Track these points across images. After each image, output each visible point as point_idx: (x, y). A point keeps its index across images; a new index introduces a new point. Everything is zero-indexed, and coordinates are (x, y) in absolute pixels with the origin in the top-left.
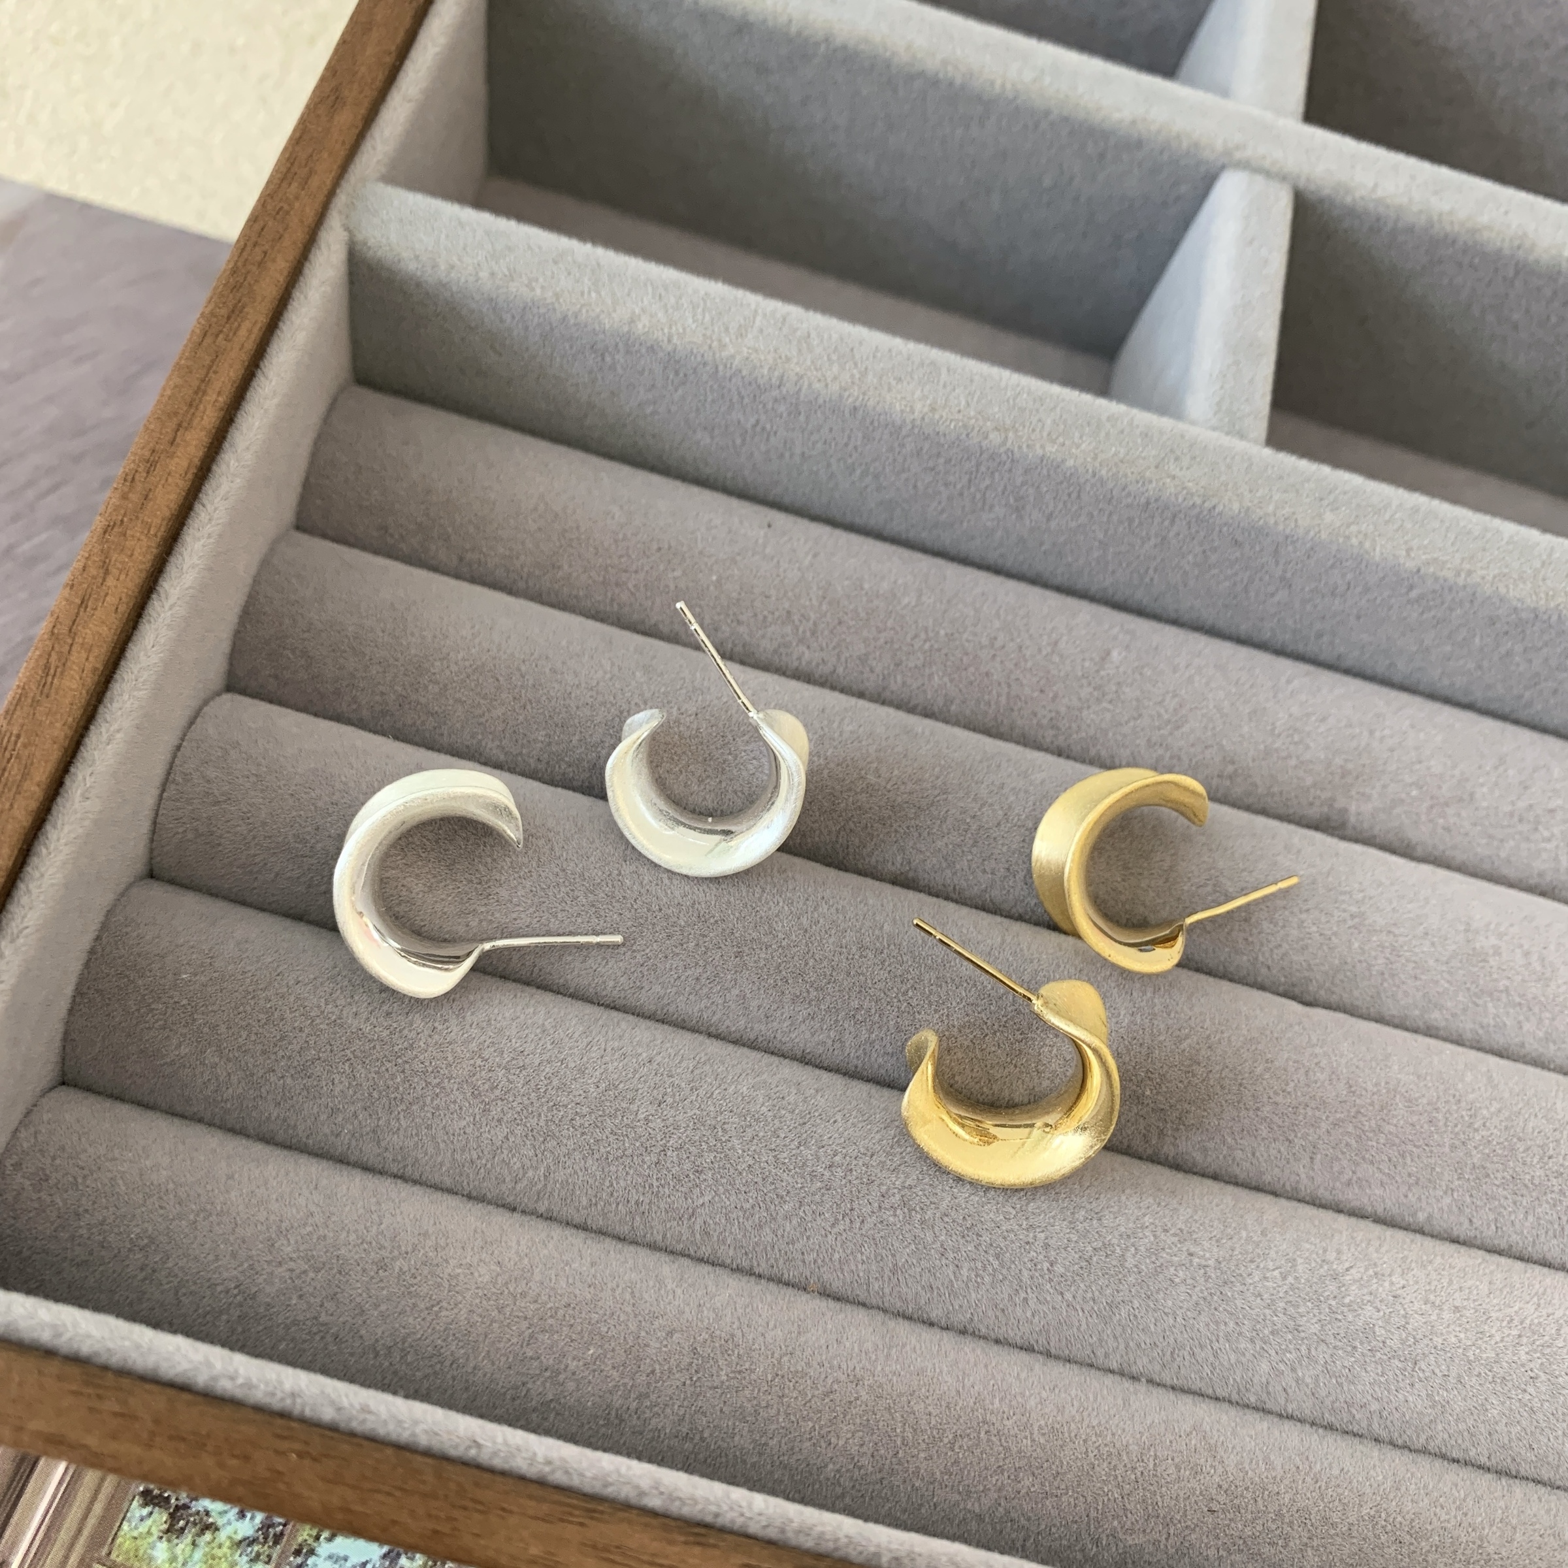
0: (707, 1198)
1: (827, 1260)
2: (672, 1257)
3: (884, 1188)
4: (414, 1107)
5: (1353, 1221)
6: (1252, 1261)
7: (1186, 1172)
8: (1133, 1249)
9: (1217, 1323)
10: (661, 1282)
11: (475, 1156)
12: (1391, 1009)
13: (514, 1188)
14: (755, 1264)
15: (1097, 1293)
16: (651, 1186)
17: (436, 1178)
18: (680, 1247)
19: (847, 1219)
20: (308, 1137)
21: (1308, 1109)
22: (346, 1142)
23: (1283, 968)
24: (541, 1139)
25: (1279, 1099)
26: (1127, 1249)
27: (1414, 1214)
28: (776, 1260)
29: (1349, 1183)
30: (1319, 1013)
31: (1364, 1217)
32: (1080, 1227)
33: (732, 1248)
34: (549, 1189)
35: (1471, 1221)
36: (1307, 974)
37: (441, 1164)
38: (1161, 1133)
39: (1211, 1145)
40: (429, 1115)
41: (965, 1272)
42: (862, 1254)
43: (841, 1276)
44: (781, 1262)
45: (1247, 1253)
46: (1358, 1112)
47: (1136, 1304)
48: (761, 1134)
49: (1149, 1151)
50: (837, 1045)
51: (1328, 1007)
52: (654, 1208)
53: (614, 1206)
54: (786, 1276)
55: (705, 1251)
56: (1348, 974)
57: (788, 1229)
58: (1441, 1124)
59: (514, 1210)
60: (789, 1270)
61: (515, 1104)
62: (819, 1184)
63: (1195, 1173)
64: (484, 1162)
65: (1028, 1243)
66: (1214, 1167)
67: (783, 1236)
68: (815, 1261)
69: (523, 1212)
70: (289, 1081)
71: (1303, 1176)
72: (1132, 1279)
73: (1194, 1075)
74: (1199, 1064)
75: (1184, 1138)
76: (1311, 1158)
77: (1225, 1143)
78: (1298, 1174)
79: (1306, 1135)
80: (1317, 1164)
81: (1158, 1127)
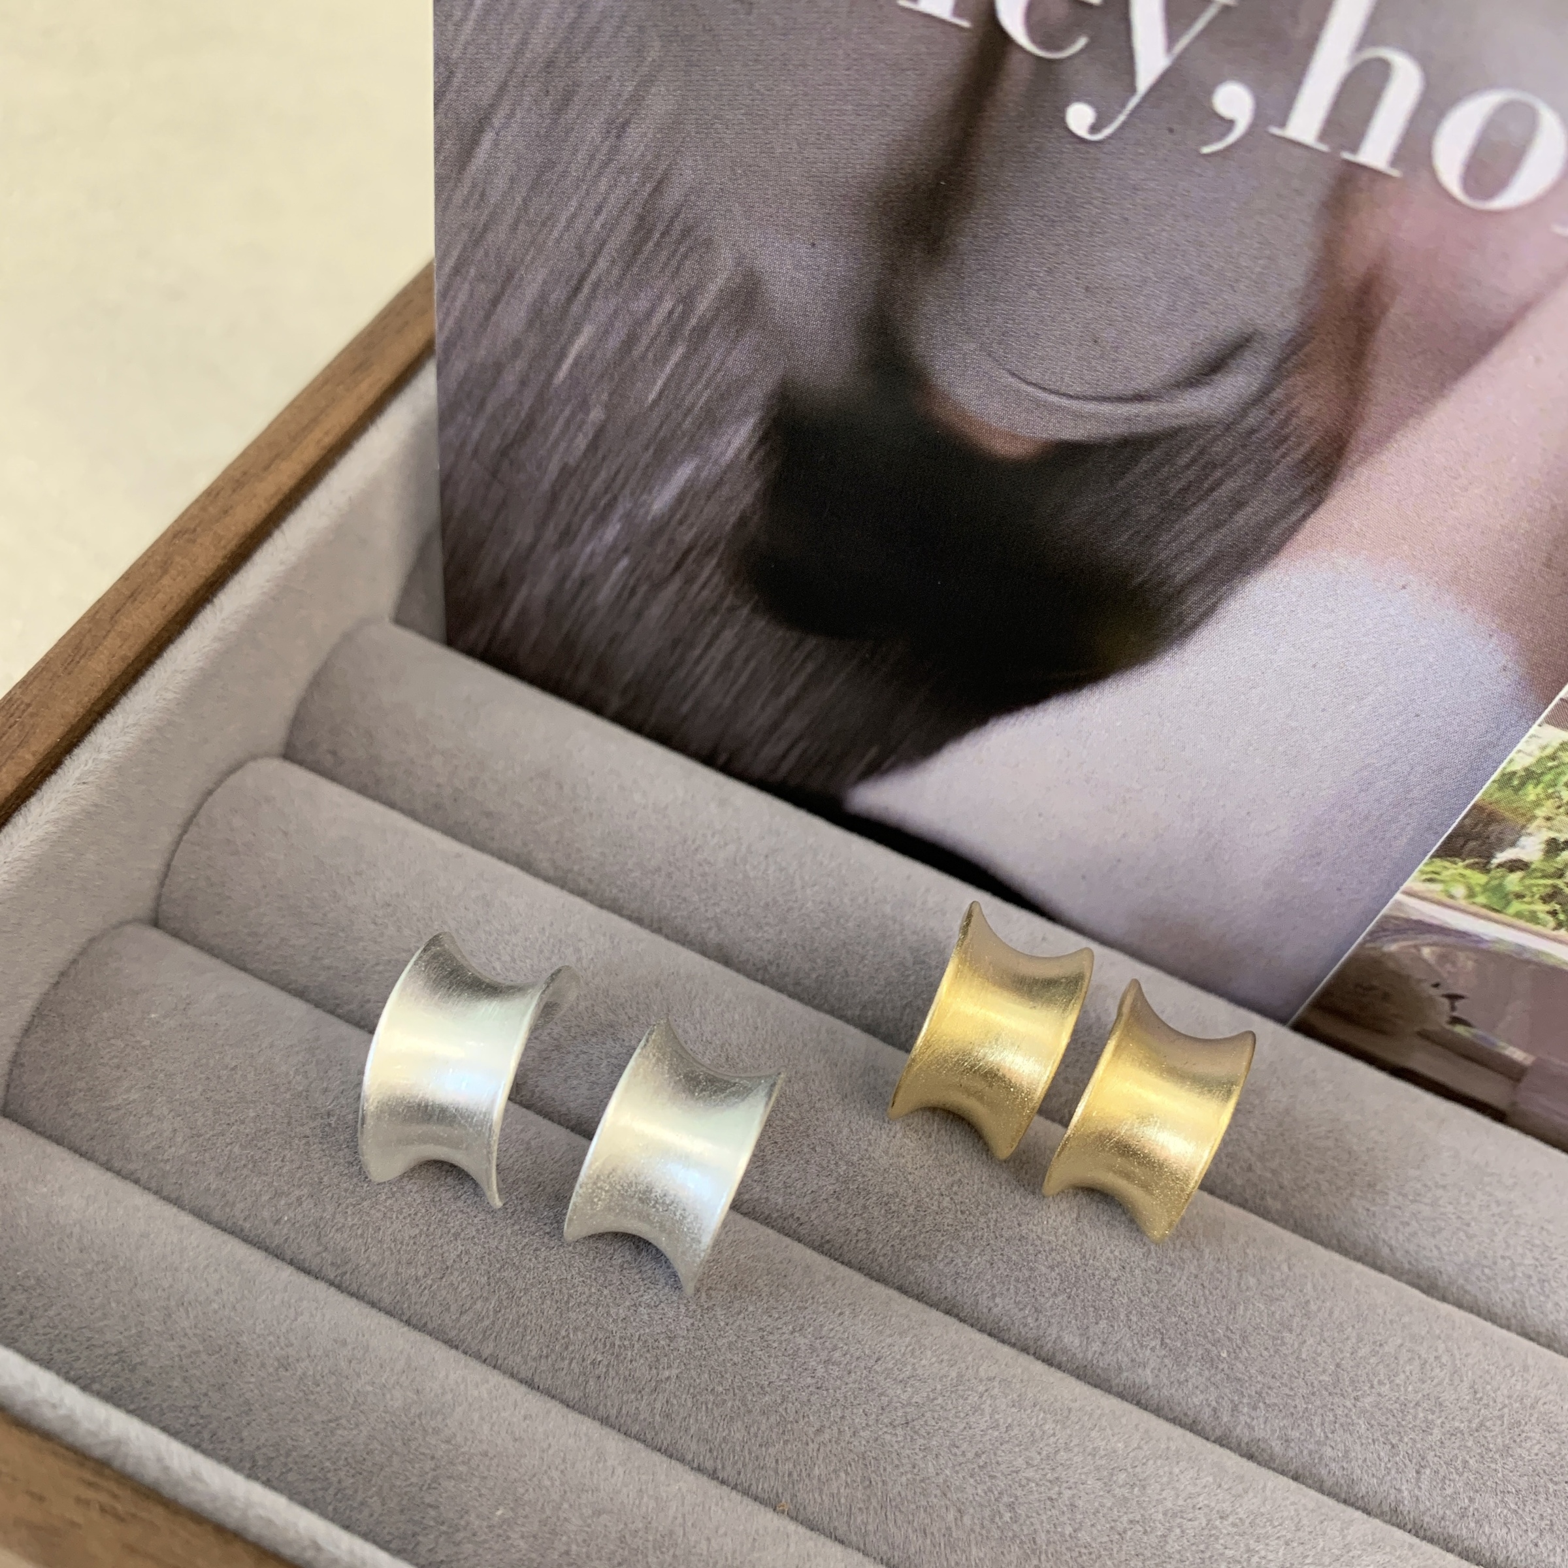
0: (675, 1372)
1: (804, 1474)
2: (622, 1437)
3: (885, 1400)
4: (365, 1204)
8: (1178, 1531)
10: (601, 1456)
11: (420, 1273)
13: (458, 1320)
14: (720, 1465)
16: (613, 1345)
17: (375, 1295)
18: (635, 1428)
19: (835, 1428)
21: (1420, 1410)
22: (285, 1231)
23: (1407, 1252)
24: (498, 1266)
25: (1385, 1389)
26: (1170, 1530)
28: (744, 1465)
29: (1464, 1515)
32: (1118, 1491)
33: (695, 1440)
34: (497, 1328)
36: (1435, 1263)
37: (384, 1276)
38: (1235, 1408)
39: (1295, 1434)
40: (380, 1215)
41: (967, 1520)
42: (847, 1473)
43: (819, 1500)
44: (750, 1468)
46: (1481, 1424)
48: (751, 1309)
49: (1219, 1431)
50: (862, 1236)
51: (1458, 1304)
52: (612, 1373)
53: (567, 1362)
54: (754, 1488)
55: (664, 1438)
56: (1486, 1271)
57: (763, 1427)
59: (457, 1348)
60: (758, 1480)
61: (476, 1220)
62: (809, 1380)
63: (1271, 1467)
64: (429, 1282)
65: (1051, 1499)
66: (1296, 1465)
67: (756, 1436)
68: (790, 1474)
69: (465, 1353)
70: (237, 1149)
71: (1406, 1493)
73: (1283, 1344)
74: (1291, 1331)
75: (1261, 1420)
76: (1418, 1472)
77: (1311, 1433)
78: (1399, 1490)
79: (1414, 1441)
80: (1425, 1485)
81: (1232, 1401)
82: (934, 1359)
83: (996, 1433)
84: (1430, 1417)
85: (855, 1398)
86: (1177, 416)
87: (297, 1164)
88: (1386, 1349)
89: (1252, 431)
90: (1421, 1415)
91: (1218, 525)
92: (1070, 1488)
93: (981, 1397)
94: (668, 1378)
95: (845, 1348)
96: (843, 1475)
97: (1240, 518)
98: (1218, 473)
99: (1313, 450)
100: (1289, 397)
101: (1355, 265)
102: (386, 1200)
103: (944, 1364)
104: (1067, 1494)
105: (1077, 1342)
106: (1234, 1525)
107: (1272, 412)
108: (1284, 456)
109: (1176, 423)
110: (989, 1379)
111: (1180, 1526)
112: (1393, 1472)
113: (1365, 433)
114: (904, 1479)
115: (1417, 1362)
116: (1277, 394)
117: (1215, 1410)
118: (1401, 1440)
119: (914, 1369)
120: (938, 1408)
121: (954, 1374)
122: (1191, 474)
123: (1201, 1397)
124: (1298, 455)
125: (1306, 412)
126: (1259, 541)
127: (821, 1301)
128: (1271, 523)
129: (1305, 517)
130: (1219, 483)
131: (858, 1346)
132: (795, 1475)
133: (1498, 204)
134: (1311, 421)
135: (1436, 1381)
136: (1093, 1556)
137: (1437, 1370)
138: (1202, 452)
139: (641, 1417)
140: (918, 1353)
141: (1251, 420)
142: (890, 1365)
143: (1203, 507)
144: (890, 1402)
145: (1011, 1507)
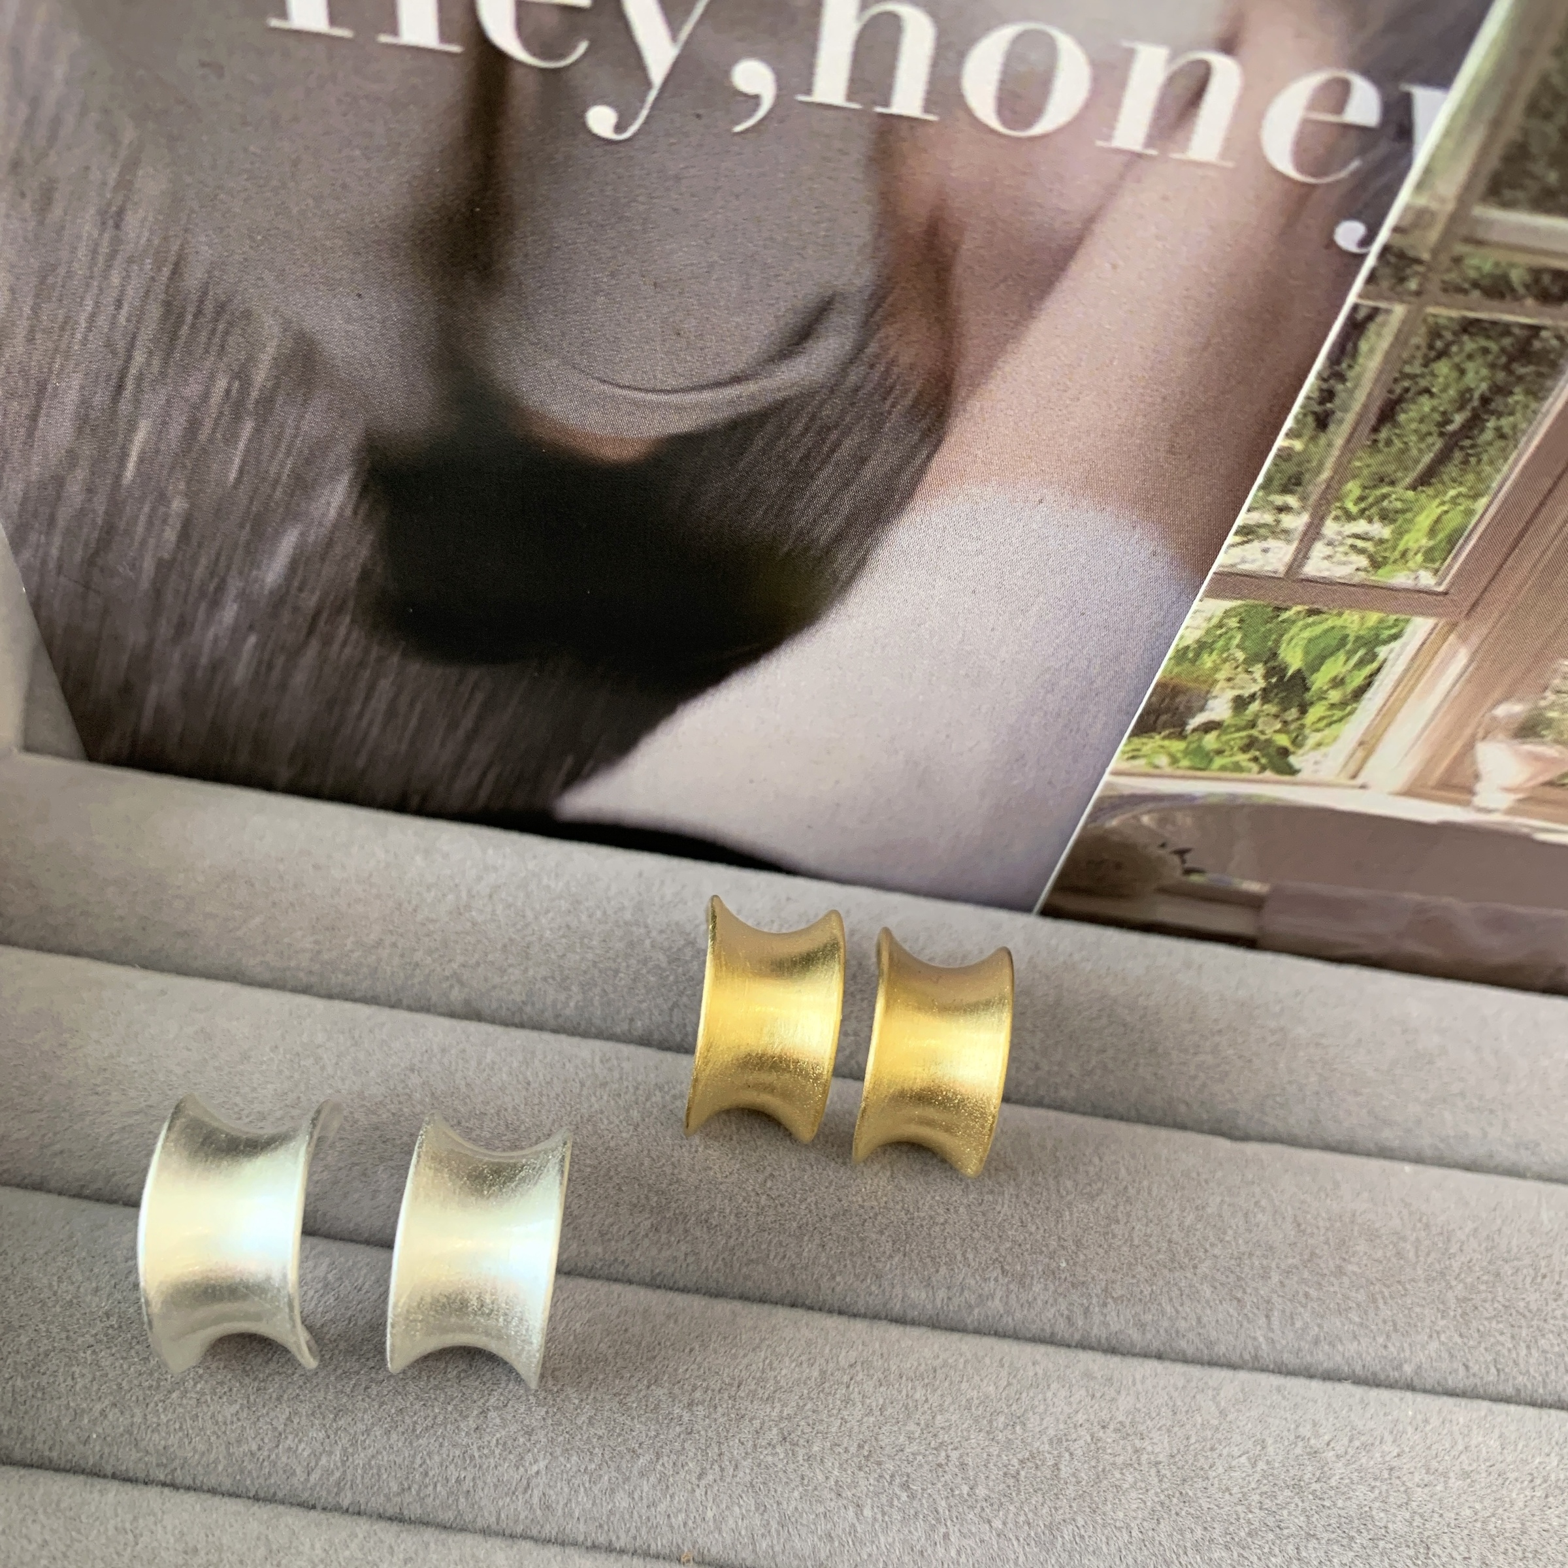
0: (542, 1464)
1: (699, 1520)
2: (510, 1542)
3: (757, 1423)
4: (174, 1395)
5: (1329, 1385)
6: (1212, 1449)
7: (1123, 1354)
8: (1067, 1455)
9: (1181, 1532)
11: (254, 1447)
12: (1334, 1132)
13: (307, 1480)
14: (614, 1539)
15: (1030, 1515)
16: (472, 1457)
17: (212, 1481)
18: (519, 1529)
19: (716, 1467)
20: (50, 1449)
21: (1254, 1259)
22: (97, 1448)
23: (1203, 1103)
24: (332, 1416)
25: (1216, 1251)
26: (1060, 1456)
27: (1399, 1367)
28: (638, 1529)
29: (1316, 1342)
30: (1251, 1148)
31: (1340, 1379)
32: (1000, 1436)
33: (582, 1521)
34: (349, 1477)
35: (1467, 1367)
36: (1231, 1106)
37: (216, 1461)
38: (1087, 1312)
39: (1148, 1317)
40: (193, 1402)
41: (867, 1512)
42: (740, 1507)
43: (720, 1539)
44: (644, 1531)
45: (1205, 1440)
46: (1313, 1254)
47: (1081, 1522)
48: (601, 1377)
49: (1077, 1337)
50: (691, 1259)
51: (1263, 1139)
52: (480, 1484)
53: (431, 1488)
54: (653, 1546)
55: (550, 1530)
56: (1278, 1099)
57: (646, 1489)
58: (1411, 1255)
59: (314, 1507)
60: (655, 1539)
61: (295, 1377)
62: (678, 1429)
63: (1134, 1355)
64: (266, 1453)
65: (940, 1465)
66: (1156, 1345)
67: (641, 1498)
68: (685, 1524)
69: (324, 1509)
70: (19, 1383)
71: (1261, 1339)
72: (1071, 1491)
73: (1114, 1236)
74: (1118, 1222)
75: (1114, 1314)
76: (1267, 1316)
77: (1163, 1313)
78: (1255, 1339)
79: (1256, 1289)
80: (1276, 1324)
81: (1082, 1305)
82: (794, 1365)
83: (872, 1419)
84: (1265, 1262)
85: (728, 1432)
86: (779, 390)
87: (89, 1377)
88: (1209, 1210)
89: (856, 390)
90: (1257, 1263)
91: (847, 484)
92: (956, 1449)
93: (848, 1387)
94: (538, 1473)
95: (705, 1385)
96: (736, 1509)
97: (867, 472)
98: (834, 436)
99: (920, 393)
100: (885, 349)
101: (916, 211)
102: (195, 1384)
103: (805, 1365)
104: (954, 1455)
105: (923, 1295)
106: (1116, 1430)
107: (872, 366)
108: (893, 406)
109: (779, 396)
110: (851, 1366)
111: (1067, 1449)
112: (1245, 1323)
113: (967, 367)
114: (796, 1494)
115: (1240, 1214)
116: (873, 348)
117: (1069, 1318)
118: (1245, 1292)
119: (777, 1382)
120: (810, 1413)
121: (816, 1374)
122: (808, 440)
123: (1053, 1310)
124: (908, 401)
125: (905, 359)
126: (890, 490)
127: (668, 1344)
128: (897, 471)
129: (929, 457)
130: (837, 445)
131: (717, 1377)
132: (690, 1523)
133: (1039, 128)
134: (912, 367)
135: (1261, 1226)
136: (996, 1507)
137: (1260, 1216)
138: (813, 418)
139: (522, 1517)
140: (775, 1364)
141: (853, 378)
142: (753, 1387)
143: (829, 469)
144: (763, 1423)
145: (905, 1486)
